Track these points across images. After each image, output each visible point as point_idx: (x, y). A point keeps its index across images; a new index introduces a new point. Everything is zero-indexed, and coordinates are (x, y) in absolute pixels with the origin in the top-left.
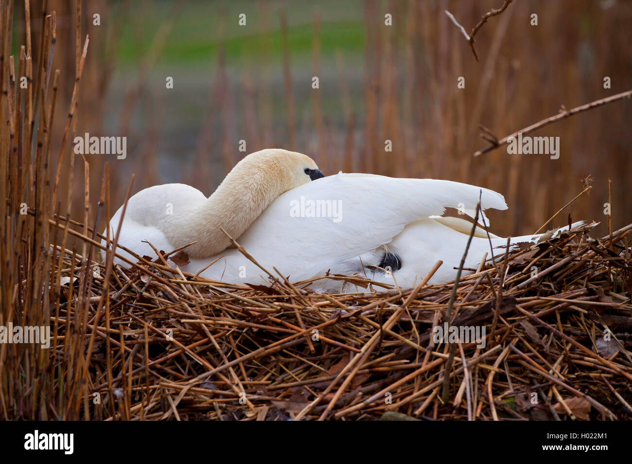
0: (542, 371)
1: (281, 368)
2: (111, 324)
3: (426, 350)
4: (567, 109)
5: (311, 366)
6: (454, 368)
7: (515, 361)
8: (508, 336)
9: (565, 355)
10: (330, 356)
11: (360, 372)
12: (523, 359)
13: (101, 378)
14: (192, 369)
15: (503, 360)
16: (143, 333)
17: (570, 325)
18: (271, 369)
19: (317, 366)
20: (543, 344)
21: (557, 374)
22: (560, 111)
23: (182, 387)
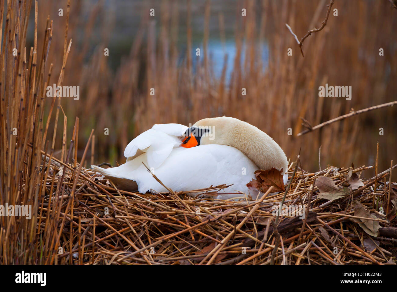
0: (330, 259)
1: (174, 247)
2: (74, 213)
3: (261, 242)
4: (355, 110)
5: (192, 247)
6: (277, 255)
7: (314, 251)
8: (311, 236)
9: (344, 249)
10: (204, 241)
11: (221, 253)
12: (319, 250)
13: (66, 244)
14: (120, 243)
15: (307, 250)
16: (93, 221)
17: (348, 231)
18: (167, 247)
19: (195, 247)
20: (331, 242)
21: (339, 261)
22: (351, 111)
23: (114, 254)
